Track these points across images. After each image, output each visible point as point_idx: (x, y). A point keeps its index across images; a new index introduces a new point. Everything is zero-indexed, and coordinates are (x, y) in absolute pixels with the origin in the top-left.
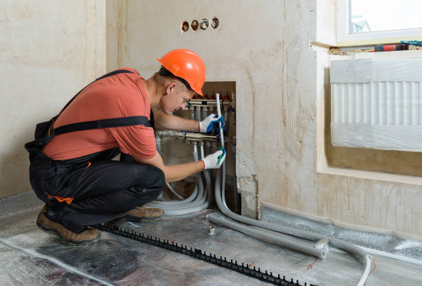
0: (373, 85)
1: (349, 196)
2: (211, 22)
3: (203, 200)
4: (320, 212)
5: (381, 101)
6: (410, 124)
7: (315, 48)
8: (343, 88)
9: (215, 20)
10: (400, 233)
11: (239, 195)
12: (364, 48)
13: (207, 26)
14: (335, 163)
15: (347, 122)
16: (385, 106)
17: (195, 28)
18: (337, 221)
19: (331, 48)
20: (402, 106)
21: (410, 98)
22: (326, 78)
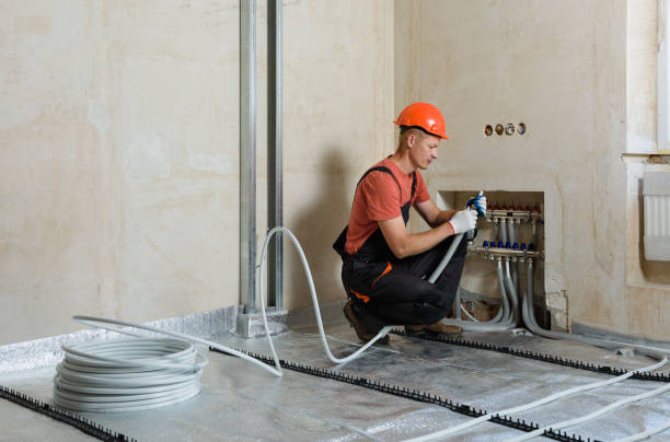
1: (659, 308)
2: (517, 127)
3: (510, 321)
4: (631, 326)
7: (627, 159)
8: (656, 200)
9: (522, 125)
11: (549, 313)
13: (513, 131)
14: (652, 278)
15: (660, 235)
17: (499, 133)
19: (652, 156)
22: (641, 189)
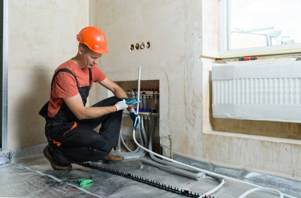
0: (234, 81)
1: (220, 147)
2: (146, 45)
3: (143, 152)
4: (204, 157)
5: (239, 90)
6: (255, 104)
7: (202, 59)
8: (218, 82)
9: (148, 43)
10: (247, 168)
11: (162, 147)
12: (235, 59)
13: (144, 46)
14: (216, 128)
15: (221, 103)
16: (241, 93)
17: (137, 48)
18: (214, 162)
19: (217, 59)
20: (250, 93)
21: (255, 88)
22: (210, 77)
